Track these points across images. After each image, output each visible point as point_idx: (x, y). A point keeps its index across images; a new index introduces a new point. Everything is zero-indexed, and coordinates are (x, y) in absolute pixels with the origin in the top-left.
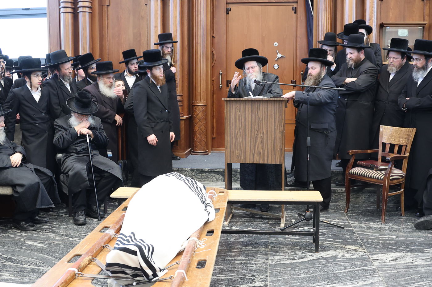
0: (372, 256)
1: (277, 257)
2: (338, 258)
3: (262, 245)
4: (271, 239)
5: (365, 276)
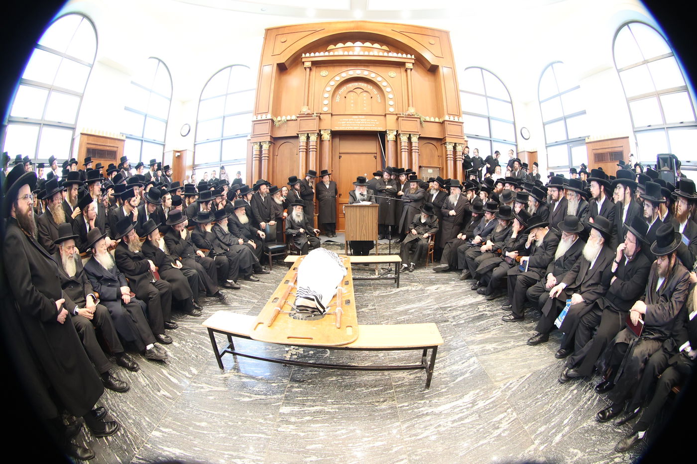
0: (426, 288)
2: (409, 291)
3: (368, 286)
4: (372, 282)
5: (424, 299)
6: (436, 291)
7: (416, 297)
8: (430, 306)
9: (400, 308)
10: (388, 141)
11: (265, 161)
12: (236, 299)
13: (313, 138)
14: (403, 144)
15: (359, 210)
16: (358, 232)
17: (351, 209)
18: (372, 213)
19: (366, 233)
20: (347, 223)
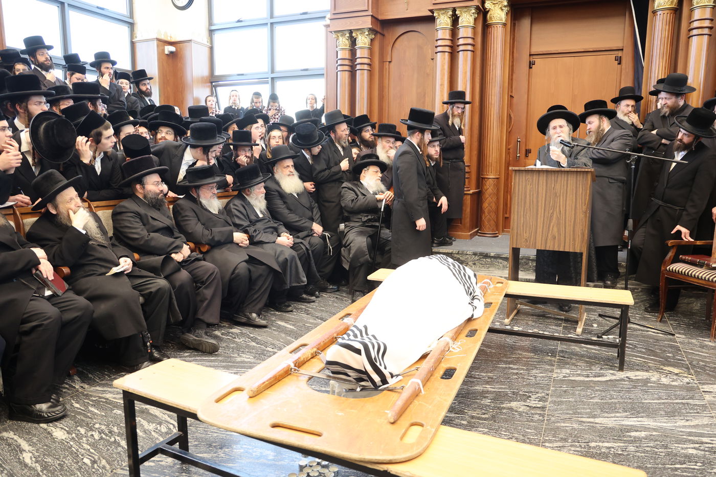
0: (703, 387)
1: (566, 371)
2: (651, 383)
3: (547, 353)
4: (561, 347)
5: (687, 413)
7: (663, 403)
9: (609, 421)
10: (655, 12)
11: (363, 75)
13: (467, 19)
14: (697, 14)
15: (545, 181)
16: (541, 230)
17: (527, 178)
18: (576, 187)
19: (559, 234)
20: (516, 210)
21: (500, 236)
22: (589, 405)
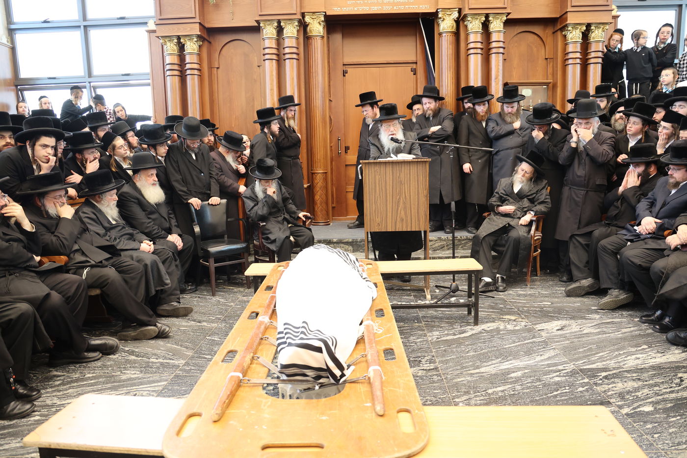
0: (537, 326)
1: (436, 333)
2: (502, 331)
3: (414, 321)
4: (421, 313)
5: (538, 349)
6: (560, 332)
7: (519, 345)
8: (556, 365)
9: (490, 368)
10: (440, 34)
11: (193, 79)
12: (135, 362)
13: (291, 30)
14: (472, 38)
15: (391, 171)
16: (391, 214)
17: (375, 169)
18: (418, 176)
19: (406, 216)
20: (368, 198)
21: (331, 224)
22: (469, 359)
